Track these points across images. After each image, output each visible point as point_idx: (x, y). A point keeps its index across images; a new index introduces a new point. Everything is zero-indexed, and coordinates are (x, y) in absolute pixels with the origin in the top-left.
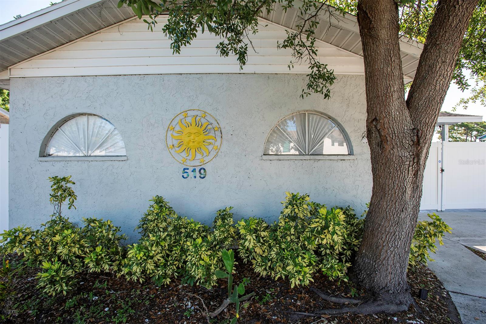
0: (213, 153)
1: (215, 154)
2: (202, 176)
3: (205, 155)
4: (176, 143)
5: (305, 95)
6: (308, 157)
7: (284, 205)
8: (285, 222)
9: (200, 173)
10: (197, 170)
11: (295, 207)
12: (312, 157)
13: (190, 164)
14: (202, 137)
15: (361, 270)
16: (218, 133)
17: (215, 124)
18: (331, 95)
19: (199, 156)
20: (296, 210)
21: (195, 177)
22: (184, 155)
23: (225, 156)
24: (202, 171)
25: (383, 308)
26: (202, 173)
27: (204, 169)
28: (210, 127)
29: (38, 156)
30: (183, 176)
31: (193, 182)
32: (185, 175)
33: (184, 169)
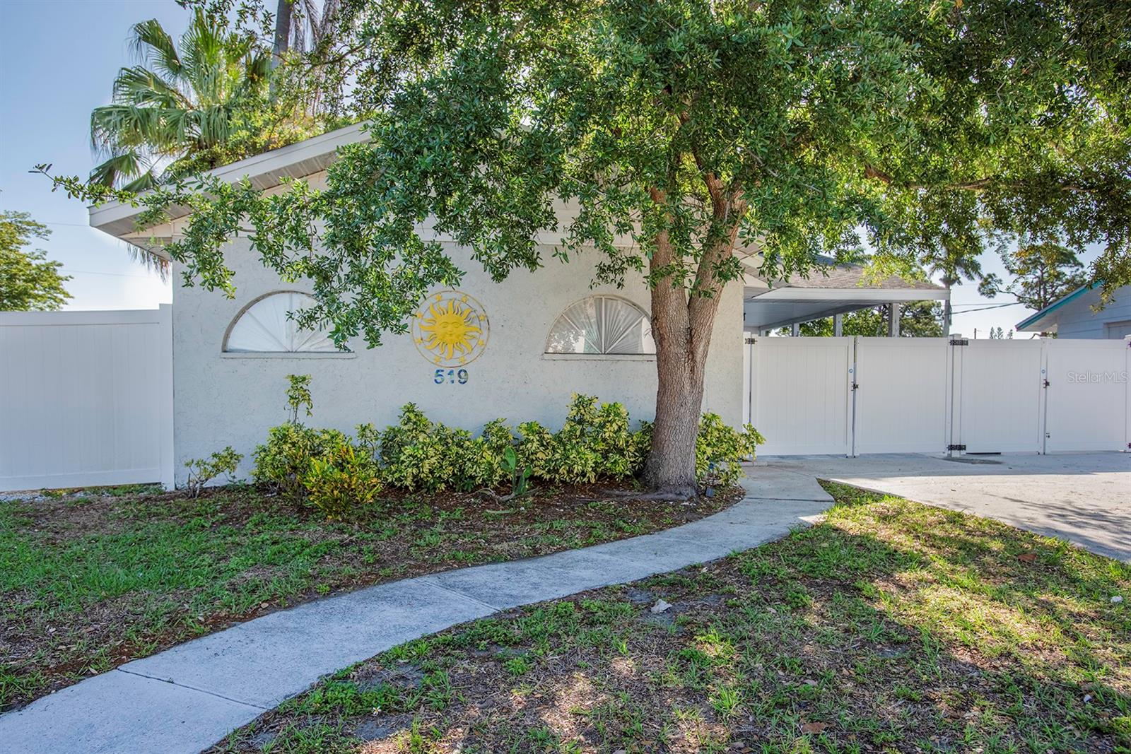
0: (477, 351)
1: (480, 351)
2: (462, 381)
3: (466, 352)
4: (425, 336)
5: (594, 286)
6: (604, 357)
7: (570, 407)
8: (571, 426)
9: (460, 377)
10: (456, 372)
11: (581, 407)
12: (609, 356)
13: (446, 364)
14: (462, 329)
15: (649, 472)
16: (484, 324)
17: (480, 312)
18: (624, 283)
19: (458, 354)
20: (582, 411)
21: (453, 382)
22: (437, 352)
23: (493, 354)
24: (463, 374)
25: (662, 496)
26: (462, 376)
27: (465, 371)
28: (473, 315)
29: (221, 351)
30: (436, 381)
31: (450, 388)
32: (439, 379)
33: (438, 371)
